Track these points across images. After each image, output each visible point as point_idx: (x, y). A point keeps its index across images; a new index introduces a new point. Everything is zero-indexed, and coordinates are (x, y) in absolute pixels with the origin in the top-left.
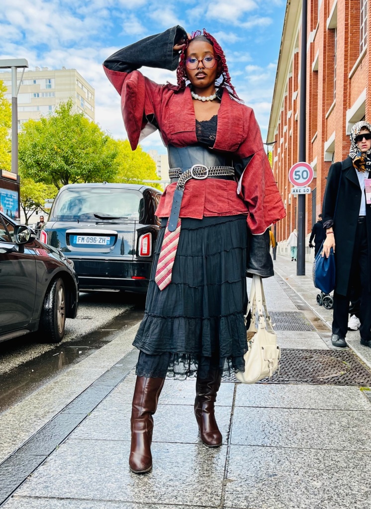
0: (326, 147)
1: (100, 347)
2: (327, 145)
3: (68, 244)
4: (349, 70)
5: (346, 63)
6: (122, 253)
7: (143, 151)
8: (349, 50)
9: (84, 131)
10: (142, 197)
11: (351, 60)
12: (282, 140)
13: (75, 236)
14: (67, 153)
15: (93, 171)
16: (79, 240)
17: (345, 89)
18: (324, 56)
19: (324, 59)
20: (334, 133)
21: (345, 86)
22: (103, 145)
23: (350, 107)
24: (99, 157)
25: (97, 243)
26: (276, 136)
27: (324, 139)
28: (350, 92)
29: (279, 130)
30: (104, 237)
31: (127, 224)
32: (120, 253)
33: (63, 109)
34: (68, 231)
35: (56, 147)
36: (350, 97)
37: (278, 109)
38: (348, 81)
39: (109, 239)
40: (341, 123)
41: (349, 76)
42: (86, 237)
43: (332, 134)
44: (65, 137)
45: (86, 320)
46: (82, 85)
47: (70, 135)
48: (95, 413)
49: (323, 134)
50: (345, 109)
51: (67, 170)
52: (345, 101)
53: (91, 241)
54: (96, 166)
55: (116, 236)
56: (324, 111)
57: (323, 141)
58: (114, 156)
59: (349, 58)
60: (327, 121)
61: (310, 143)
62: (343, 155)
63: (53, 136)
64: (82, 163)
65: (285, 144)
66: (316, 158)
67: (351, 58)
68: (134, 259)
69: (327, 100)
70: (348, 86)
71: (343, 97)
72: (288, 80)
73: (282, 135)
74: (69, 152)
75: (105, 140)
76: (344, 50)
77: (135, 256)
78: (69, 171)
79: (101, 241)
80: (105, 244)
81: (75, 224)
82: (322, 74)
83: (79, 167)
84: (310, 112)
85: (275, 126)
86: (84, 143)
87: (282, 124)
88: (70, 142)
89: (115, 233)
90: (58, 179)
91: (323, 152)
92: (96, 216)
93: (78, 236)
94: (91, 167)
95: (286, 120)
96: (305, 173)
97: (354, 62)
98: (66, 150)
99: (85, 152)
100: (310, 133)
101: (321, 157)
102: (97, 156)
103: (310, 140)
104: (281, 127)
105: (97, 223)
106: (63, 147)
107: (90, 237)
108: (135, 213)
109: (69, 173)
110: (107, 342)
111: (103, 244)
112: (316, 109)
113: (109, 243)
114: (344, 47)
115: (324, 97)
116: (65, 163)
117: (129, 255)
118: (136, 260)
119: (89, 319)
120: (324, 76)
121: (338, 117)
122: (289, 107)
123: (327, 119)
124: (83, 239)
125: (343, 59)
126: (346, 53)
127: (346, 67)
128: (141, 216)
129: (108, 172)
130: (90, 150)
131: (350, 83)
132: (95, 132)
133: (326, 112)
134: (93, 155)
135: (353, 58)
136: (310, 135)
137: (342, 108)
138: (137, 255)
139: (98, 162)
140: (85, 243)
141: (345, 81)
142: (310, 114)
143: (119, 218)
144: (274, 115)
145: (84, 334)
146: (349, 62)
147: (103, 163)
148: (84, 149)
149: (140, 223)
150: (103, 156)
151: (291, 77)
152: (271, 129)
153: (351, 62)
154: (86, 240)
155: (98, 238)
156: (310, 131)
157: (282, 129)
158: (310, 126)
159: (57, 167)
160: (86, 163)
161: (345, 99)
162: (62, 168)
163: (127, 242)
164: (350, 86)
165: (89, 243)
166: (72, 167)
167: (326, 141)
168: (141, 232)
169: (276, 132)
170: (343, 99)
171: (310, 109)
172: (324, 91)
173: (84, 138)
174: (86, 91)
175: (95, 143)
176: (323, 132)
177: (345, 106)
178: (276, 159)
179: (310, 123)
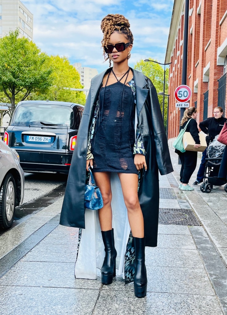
0: (204, 72)
1: (47, 206)
2: (205, 70)
3: (23, 141)
4: (220, 19)
5: (218, 14)
6: (58, 148)
7: (70, 65)
8: (220, 5)
9: (28, 53)
10: (72, 111)
11: (221, 12)
12: (176, 62)
13: (27, 136)
14: (15, 69)
15: (33, 84)
16: (30, 139)
17: (217, 33)
18: (205, 5)
19: (205, 7)
20: (209, 63)
21: (217, 30)
22: (41, 64)
23: (220, 45)
24: (38, 73)
25: (42, 141)
26: (172, 57)
27: (203, 66)
28: (220, 35)
29: (174, 53)
30: (47, 137)
31: (62, 129)
32: (56, 148)
33: (12, 36)
34: (23, 133)
35: (6, 65)
36: (220, 38)
37: (174, 37)
38: (219, 27)
39: (50, 139)
40: (214, 56)
41: (220, 24)
42: (35, 137)
43: (208, 62)
44: (13, 57)
45: (35, 191)
46: (24, 11)
47: (17, 56)
48: (50, 234)
49: (203, 62)
50: (216, 47)
51: (14, 83)
52: (216, 41)
53: (38, 140)
54: (36, 80)
55: (55, 136)
56: (203, 45)
57: (203, 67)
58: (49, 73)
59: (220, 11)
60: (205, 53)
61: (194, 67)
62: (214, 79)
63: (4, 56)
64: (26, 77)
65: (178, 64)
66: (198, 79)
67: (222, 10)
68: (66, 152)
69: (206, 37)
70: (219, 30)
71: (215, 38)
72: (181, 16)
73: (176, 58)
74: (16, 68)
75: (43, 60)
76: (217, 4)
77: (67, 150)
78: (16, 83)
79: (45, 140)
80: (48, 142)
81: (28, 128)
82: (203, 18)
83: (23, 80)
84: (195, 44)
85: (171, 50)
86: (27, 62)
87: (176, 49)
88: (17, 62)
89: (54, 135)
90: (7, 88)
91: (202, 75)
92: (42, 123)
93: (30, 136)
94: (32, 80)
95: (179, 47)
96: (186, 93)
97: (223, 13)
98: (14, 67)
99: (28, 69)
100: (194, 60)
101: (200, 78)
102: (37, 72)
103: (194, 65)
104: (175, 52)
105: (42, 128)
106: (12, 65)
107: (38, 137)
108: (67, 122)
109: (16, 84)
110: (51, 203)
111: (46, 142)
112: (199, 42)
113: (50, 141)
114: (217, 2)
115: (204, 35)
116: (13, 77)
117: (63, 150)
118: (68, 153)
119: (37, 190)
120: (204, 20)
121: (212, 52)
122: (181, 37)
123: (206, 51)
124: (33, 138)
125: (216, 11)
126: (218, 7)
127: (218, 16)
128: (71, 124)
129: (45, 85)
130: (32, 67)
131: (220, 28)
132: (35, 53)
133: (205, 46)
134: (34, 71)
135: (223, 10)
136: (194, 61)
137: (214, 45)
138: (69, 150)
139: (38, 77)
140: (34, 140)
141: (217, 27)
142: (195, 45)
143: (57, 125)
144: (171, 42)
145: (36, 199)
146: (220, 13)
147: (41, 77)
148: (27, 67)
149: (70, 128)
150: (42, 73)
151: (183, 15)
152: (168, 52)
153: (222, 13)
154: (35, 139)
155: (43, 138)
156: (194, 58)
157: (176, 53)
158: (194, 54)
159: (7, 79)
160: (29, 77)
161: (217, 39)
162: (11, 80)
163: (61, 140)
164: (220, 31)
165: (37, 141)
166: (18, 80)
167: (205, 67)
168: (71, 134)
169: (172, 55)
170: (215, 40)
171: (195, 42)
172: (204, 31)
173: (27, 58)
174: (26, 16)
175: (35, 63)
176: (203, 60)
177: (217, 45)
178: (171, 75)
179: (194, 52)
